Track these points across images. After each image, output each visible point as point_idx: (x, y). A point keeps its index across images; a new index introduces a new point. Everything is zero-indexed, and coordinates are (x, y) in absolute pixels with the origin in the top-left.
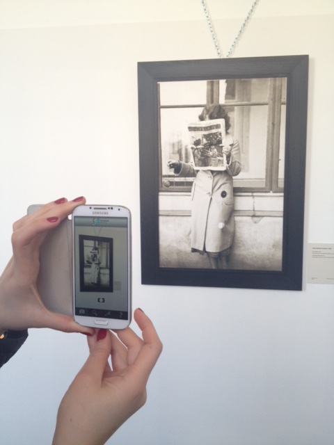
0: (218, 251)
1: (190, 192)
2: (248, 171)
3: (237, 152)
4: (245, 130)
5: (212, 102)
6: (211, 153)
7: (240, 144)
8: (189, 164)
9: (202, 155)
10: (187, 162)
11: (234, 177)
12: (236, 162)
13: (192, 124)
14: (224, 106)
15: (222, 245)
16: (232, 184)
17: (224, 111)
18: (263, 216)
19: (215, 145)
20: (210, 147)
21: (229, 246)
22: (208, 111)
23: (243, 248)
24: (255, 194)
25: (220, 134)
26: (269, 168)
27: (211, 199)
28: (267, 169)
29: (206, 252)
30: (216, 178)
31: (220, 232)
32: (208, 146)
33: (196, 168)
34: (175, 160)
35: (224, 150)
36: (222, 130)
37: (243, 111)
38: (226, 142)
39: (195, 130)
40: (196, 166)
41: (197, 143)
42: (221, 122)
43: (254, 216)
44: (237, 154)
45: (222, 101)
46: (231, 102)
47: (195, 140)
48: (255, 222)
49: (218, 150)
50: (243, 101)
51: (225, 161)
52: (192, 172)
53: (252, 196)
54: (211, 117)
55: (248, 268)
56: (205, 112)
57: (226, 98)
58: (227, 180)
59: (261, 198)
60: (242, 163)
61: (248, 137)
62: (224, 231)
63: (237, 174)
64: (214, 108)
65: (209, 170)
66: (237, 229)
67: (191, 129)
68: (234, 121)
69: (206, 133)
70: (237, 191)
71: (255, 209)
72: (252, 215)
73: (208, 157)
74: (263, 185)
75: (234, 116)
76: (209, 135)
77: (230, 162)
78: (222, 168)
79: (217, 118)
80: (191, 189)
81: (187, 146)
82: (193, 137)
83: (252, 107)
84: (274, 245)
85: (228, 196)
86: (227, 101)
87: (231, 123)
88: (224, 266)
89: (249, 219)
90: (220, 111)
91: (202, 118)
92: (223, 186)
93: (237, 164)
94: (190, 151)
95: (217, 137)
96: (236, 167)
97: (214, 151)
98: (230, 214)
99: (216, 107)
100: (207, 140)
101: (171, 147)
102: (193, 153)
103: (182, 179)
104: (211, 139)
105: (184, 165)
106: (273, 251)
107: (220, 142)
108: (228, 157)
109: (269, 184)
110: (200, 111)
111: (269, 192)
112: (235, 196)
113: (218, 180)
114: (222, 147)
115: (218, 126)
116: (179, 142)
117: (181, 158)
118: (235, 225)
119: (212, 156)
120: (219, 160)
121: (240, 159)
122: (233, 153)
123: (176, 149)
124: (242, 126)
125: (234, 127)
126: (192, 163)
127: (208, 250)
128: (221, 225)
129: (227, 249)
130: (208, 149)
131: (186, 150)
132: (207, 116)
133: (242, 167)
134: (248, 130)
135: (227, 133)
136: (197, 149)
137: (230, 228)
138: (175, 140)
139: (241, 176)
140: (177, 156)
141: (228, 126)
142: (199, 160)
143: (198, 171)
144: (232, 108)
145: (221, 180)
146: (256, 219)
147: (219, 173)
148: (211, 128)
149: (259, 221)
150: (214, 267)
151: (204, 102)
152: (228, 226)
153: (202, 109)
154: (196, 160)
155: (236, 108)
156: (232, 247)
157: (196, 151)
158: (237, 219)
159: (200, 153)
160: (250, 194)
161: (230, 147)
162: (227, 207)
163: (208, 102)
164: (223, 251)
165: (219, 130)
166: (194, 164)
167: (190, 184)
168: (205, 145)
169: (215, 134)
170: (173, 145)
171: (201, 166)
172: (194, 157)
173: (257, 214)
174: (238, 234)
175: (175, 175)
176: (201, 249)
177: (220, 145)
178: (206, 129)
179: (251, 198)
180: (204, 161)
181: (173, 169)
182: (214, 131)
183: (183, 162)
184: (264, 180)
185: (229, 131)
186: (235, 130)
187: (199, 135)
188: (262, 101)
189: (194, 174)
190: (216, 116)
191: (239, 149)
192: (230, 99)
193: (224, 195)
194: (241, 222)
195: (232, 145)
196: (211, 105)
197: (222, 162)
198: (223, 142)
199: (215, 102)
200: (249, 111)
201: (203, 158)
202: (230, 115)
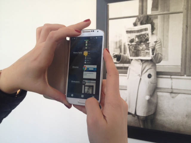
0: (145, 115)
1: (127, 73)
2: (167, 60)
3: (160, 46)
4: (166, 31)
5: (142, 13)
6: (141, 48)
7: (162, 41)
8: (126, 55)
9: (135, 49)
10: (125, 54)
11: (157, 64)
12: (158, 53)
13: (129, 29)
14: (151, 15)
15: (148, 112)
16: (155, 69)
17: (150, 19)
18: (179, 93)
19: (144, 42)
20: (140, 44)
21: (153, 113)
22: (139, 19)
23: (163, 115)
24: (172, 77)
25: (148, 34)
26: (184, 58)
27: (141, 79)
28: (182, 59)
29: (136, 115)
30: (145, 65)
31: (146, 103)
32: (140, 43)
33: (131, 58)
34: (117, 53)
35: (150, 45)
36: (149, 32)
37: (164, 18)
38: (152, 40)
39: (130, 33)
40: (131, 56)
41: (132, 41)
42: (149, 26)
43: (172, 93)
44: (159, 48)
45: (149, 12)
46: (156, 13)
47: (130, 39)
48: (173, 97)
49: (146, 45)
50: (164, 11)
51: (151, 53)
52: (128, 60)
53: (171, 78)
54: (142, 24)
55: (166, 130)
56: (138, 20)
57: (152, 10)
58: (152, 66)
59: (177, 80)
60: (163, 54)
61: (168, 36)
62: (149, 102)
63: (159, 62)
64: (144, 18)
65: (139, 59)
66: (159, 101)
67: (128, 32)
68: (157, 26)
69: (138, 34)
70: (159, 74)
71: (173, 88)
72: (170, 91)
73: (139, 50)
74: (179, 71)
75: (158, 22)
76: (140, 35)
77: (155, 54)
78: (149, 58)
79: (145, 24)
80: (127, 72)
81: (125, 43)
82: (129, 38)
83: (171, 15)
84: (187, 115)
85: (153, 77)
86: (153, 12)
87: (155, 26)
88: (149, 127)
89: (168, 94)
90: (147, 19)
91: (135, 25)
92: (149, 71)
93: (160, 55)
94: (127, 47)
95: (146, 36)
96: (159, 57)
97: (143, 46)
98: (154, 90)
99: (145, 16)
100: (138, 39)
101: (115, 44)
102: (129, 48)
103: (121, 65)
104: (141, 38)
105: (123, 56)
106: (186, 119)
107: (147, 40)
108: (153, 50)
109: (183, 70)
110: (134, 20)
111: (184, 76)
112: (157, 77)
113: (146, 66)
114: (149, 43)
115: (146, 29)
116: (120, 41)
117: (121, 52)
118: (157, 98)
119: (142, 50)
120: (147, 52)
121: (162, 51)
122: (157, 47)
123: (118, 46)
124: (164, 29)
125: (157, 30)
126: (128, 55)
127: (138, 114)
128: (148, 98)
129: (152, 115)
130: (139, 45)
131: (125, 46)
132: (139, 23)
133: (163, 57)
134: (168, 32)
135: (152, 34)
136: (132, 45)
137: (154, 101)
138: (118, 40)
139: (162, 63)
140: (119, 50)
141: (153, 29)
142: (133, 52)
143: (132, 60)
144: (156, 17)
145: (148, 66)
146: (173, 95)
147: (147, 61)
148: (141, 30)
149: (176, 96)
150: (142, 127)
151: (137, 14)
152: (152, 99)
153: (135, 18)
154: (131, 52)
155: (159, 16)
156: (155, 114)
157: (131, 46)
158: (159, 94)
159: (133, 48)
160: (169, 76)
161: (154, 43)
162: (152, 85)
163: (140, 13)
164: (149, 116)
165: (147, 32)
166: (129, 55)
167: (127, 68)
168: (137, 42)
169: (144, 35)
170: (116, 43)
171: (134, 56)
172: (130, 50)
173: (175, 91)
174: (160, 105)
175: (117, 62)
176: (133, 113)
177: (148, 42)
178: (138, 31)
179: (170, 79)
180: (136, 53)
181: (116, 59)
182: (143, 33)
183: (122, 54)
184: (180, 67)
185: (154, 32)
186: (158, 32)
187: (133, 36)
188: (178, 11)
189: (129, 62)
190: (145, 23)
191: (161, 45)
192: (154, 11)
193: (149, 76)
194: (162, 96)
195: (156, 42)
196: (141, 16)
197: (149, 53)
198: (150, 40)
199: (144, 14)
200: (169, 18)
201: (135, 51)
202: (155, 21)
